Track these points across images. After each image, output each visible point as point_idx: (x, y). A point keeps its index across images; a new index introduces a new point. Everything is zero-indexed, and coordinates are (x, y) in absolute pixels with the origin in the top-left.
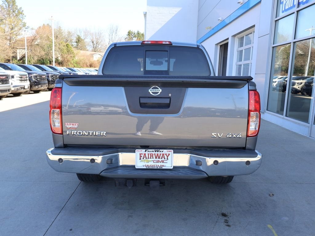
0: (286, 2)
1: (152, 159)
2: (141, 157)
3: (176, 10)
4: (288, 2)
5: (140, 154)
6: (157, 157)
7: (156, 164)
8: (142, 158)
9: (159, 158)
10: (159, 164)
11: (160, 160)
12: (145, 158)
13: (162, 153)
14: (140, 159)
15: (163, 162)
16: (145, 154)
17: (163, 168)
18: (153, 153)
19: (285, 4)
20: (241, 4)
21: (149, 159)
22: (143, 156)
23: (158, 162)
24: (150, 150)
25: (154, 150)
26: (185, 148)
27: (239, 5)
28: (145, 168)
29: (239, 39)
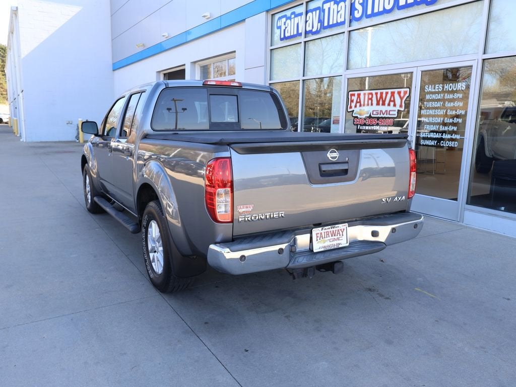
0: (286, 28)
1: (328, 238)
2: (317, 237)
3: (72, 11)
4: (288, 28)
5: (317, 234)
6: (333, 234)
7: (331, 243)
8: (318, 239)
9: (335, 235)
10: (335, 243)
11: (336, 237)
12: (321, 238)
13: (337, 229)
14: (317, 240)
15: (338, 239)
16: (321, 233)
17: (340, 246)
18: (329, 230)
19: (285, 30)
20: (207, 19)
21: (326, 239)
22: (319, 235)
23: (334, 240)
24: (326, 227)
25: (330, 227)
26: (354, 219)
27: (204, 20)
28: (322, 250)
29: (201, 67)
